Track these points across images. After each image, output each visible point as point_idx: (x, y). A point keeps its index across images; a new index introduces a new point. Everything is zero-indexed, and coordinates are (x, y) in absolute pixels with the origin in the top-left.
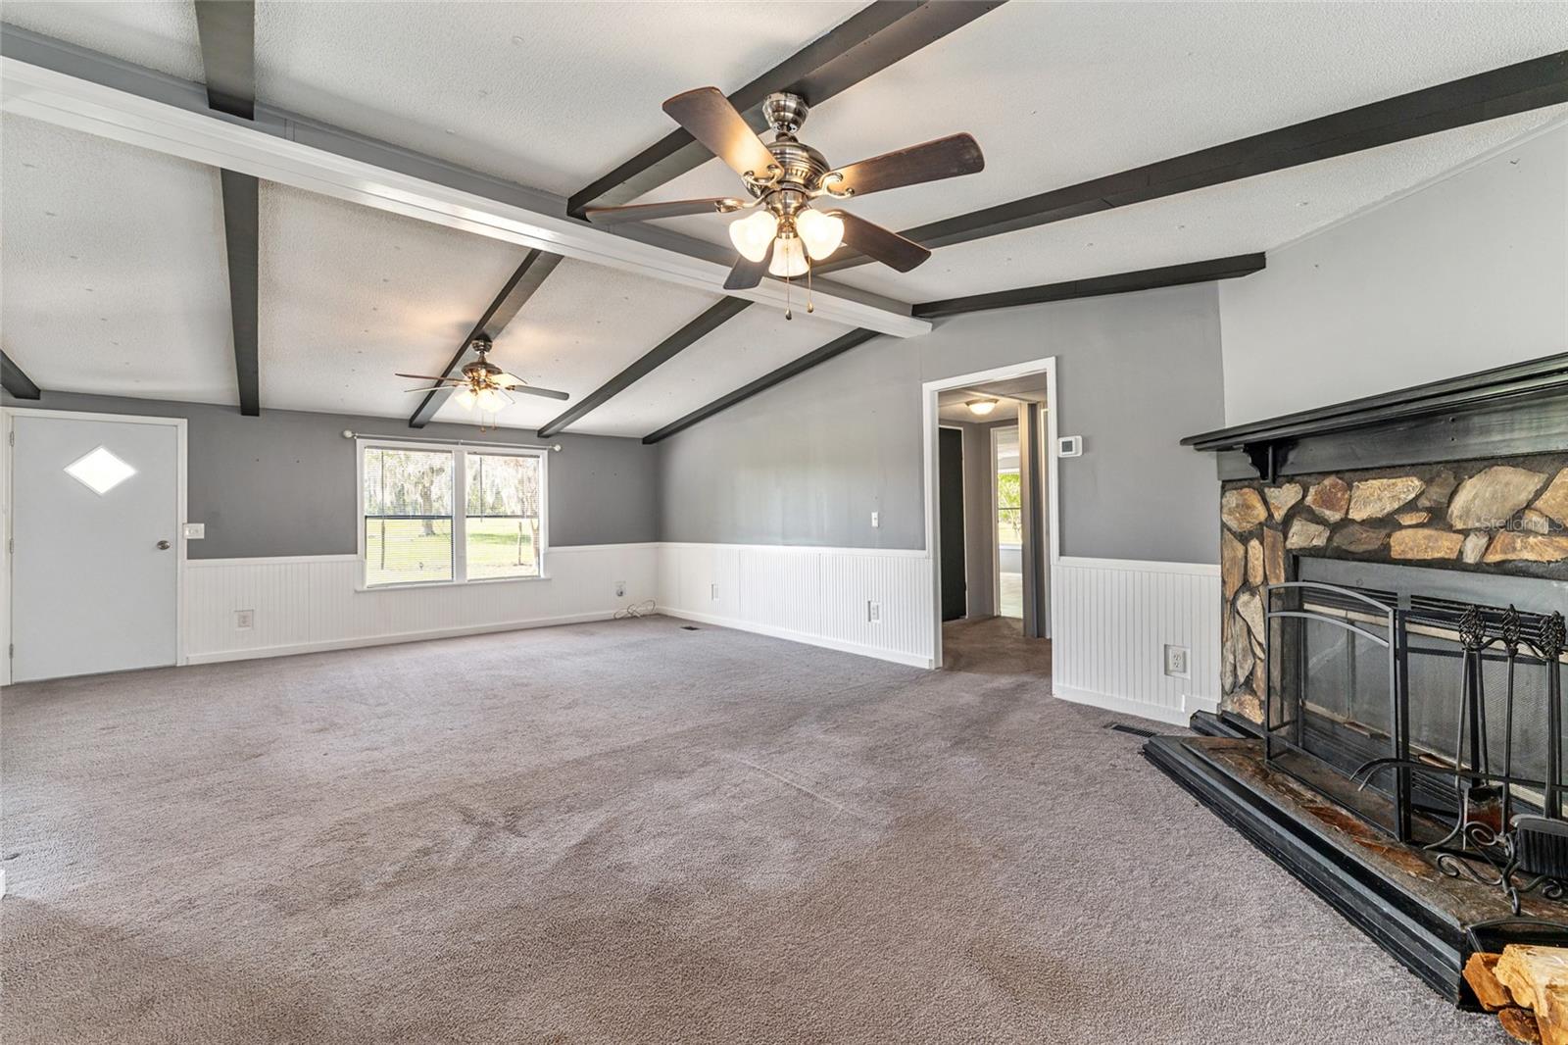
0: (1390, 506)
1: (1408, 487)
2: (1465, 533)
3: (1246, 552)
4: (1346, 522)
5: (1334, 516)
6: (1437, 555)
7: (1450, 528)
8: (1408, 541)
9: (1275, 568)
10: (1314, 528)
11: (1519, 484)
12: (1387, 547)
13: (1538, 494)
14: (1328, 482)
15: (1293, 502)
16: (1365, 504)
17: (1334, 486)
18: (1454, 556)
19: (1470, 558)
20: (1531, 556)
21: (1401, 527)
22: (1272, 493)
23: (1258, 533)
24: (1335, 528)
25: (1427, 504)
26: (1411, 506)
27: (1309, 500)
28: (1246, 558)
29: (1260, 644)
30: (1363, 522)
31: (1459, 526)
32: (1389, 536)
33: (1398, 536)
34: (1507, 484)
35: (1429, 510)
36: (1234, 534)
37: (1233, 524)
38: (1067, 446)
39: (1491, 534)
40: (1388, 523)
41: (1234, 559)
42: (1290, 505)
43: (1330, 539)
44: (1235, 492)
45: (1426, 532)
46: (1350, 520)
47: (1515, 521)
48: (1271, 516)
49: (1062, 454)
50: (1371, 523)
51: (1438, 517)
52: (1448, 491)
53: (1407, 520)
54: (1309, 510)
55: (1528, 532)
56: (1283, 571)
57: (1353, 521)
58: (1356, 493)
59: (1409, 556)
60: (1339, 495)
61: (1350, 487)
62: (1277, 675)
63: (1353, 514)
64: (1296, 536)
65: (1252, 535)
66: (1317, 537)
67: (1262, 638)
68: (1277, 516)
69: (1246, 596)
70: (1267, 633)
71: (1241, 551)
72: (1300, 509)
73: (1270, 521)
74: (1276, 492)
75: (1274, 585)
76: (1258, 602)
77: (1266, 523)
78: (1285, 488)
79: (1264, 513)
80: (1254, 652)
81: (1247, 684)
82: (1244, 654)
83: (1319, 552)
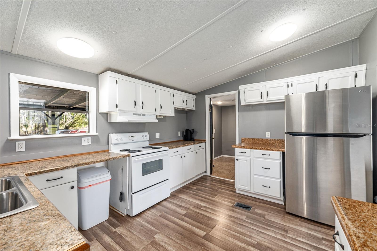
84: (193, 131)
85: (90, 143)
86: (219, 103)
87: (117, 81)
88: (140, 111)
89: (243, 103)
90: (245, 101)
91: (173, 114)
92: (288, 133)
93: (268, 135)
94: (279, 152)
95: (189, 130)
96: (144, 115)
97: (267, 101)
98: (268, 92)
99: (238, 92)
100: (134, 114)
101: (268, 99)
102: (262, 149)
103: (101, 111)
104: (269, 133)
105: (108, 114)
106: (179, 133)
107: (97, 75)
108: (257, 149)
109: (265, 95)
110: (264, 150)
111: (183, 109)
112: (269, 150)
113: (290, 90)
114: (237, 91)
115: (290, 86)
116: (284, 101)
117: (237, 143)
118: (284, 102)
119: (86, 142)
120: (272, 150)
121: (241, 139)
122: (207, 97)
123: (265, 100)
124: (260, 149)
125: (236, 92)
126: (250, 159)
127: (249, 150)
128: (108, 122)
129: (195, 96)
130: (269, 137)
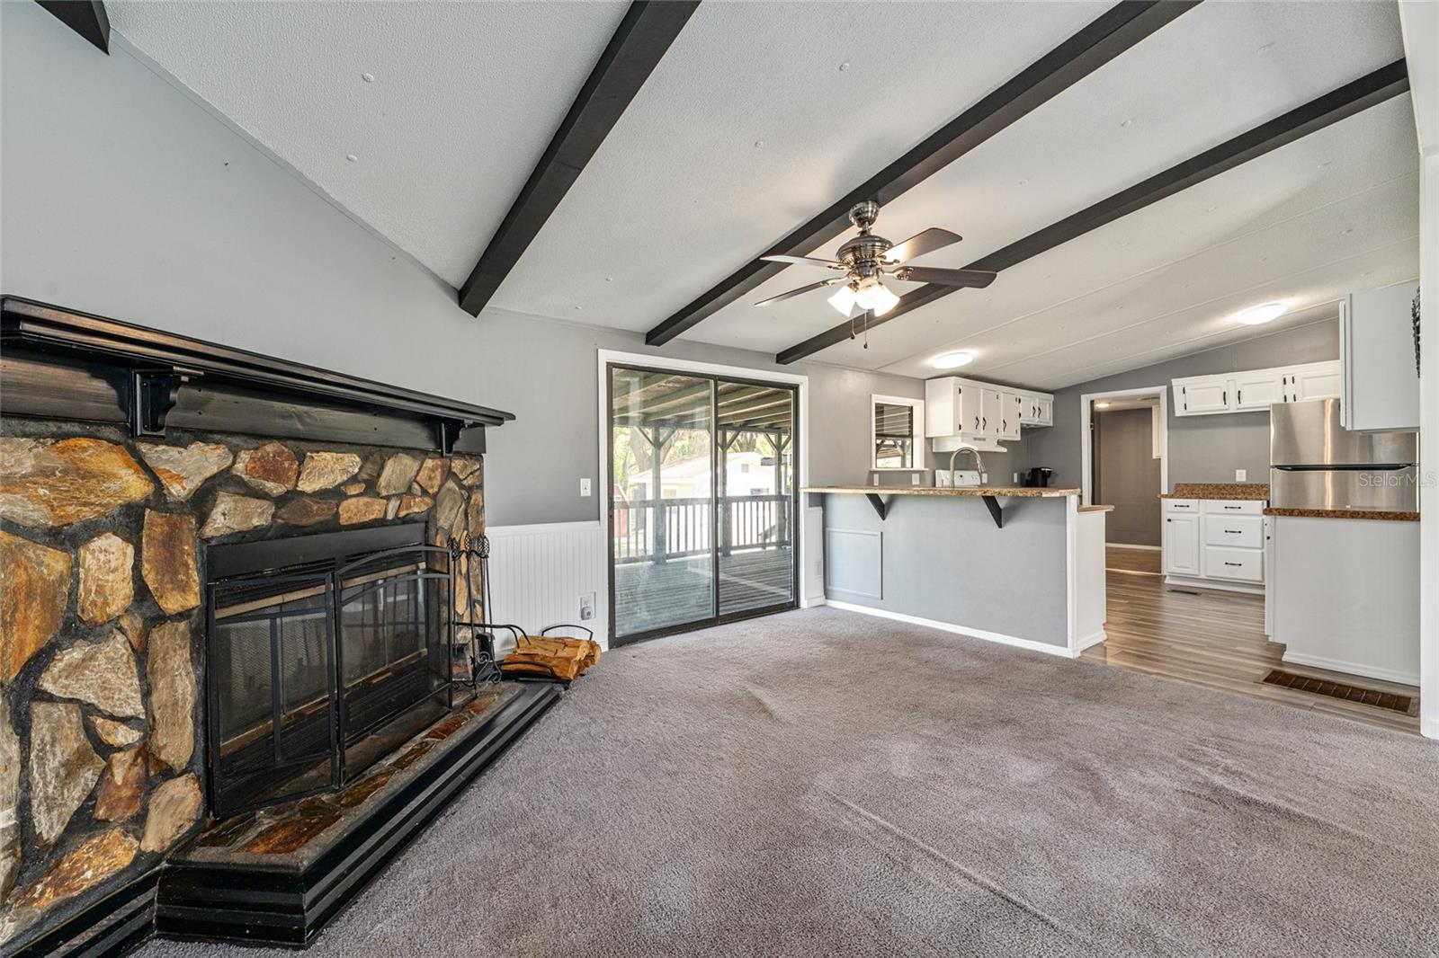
0: (341, 478)
1: (352, 462)
2: (388, 498)
3: (77, 563)
4: (294, 494)
5: (275, 488)
6: (372, 517)
7: (378, 495)
8: (354, 509)
9: (176, 573)
10: (254, 504)
11: (410, 466)
12: (337, 515)
13: (419, 471)
14: (271, 448)
15: (215, 470)
16: (321, 474)
17: (276, 454)
18: (381, 516)
19: (390, 516)
20: (416, 510)
21: (347, 497)
22: (162, 456)
23: (130, 522)
24: (280, 501)
25: (365, 477)
26: (354, 479)
27: (240, 466)
28: (76, 577)
29: (125, 720)
30: (315, 494)
31: (384, 493)
32: (338, 506)
33: (345, 504)
34: (406, 465)
35: (365, 481)
40: (337, 494)
42: (208, 474)
43: (274, 516)
44: (30, 443)
45: (365, 499)
46: (300, 492)
47: (409, 489)
48: (159, 487)
50: (322, 494)
51: (371, 487)
52: (377, 468)
53: (353, 490)
54: (239, 482)
55: (414, 496)
56: (195, 576)
57: (302, 493)
58: (309, 464)
59: (355, 521)
60: (286, 464)
61: (301, 458)
62: (178, 744)
63: (303, 486)
64: (225, 517)
65: (92, 530)
66: (259, 515)
67: (134, 707)
68: (178, 491)
69: (74, 654)
70: (146, 694)
71: (54, 562)
72: (223, 480)
73: (159, 499)
74: (174, 452)
75: (172, 604)
76: (118, 647)
77: (147, 503)
78: (196, 449)
79: (135, 487)
80: (106, 750)
81: (84, 822)
82: (71, 769)
83: (258, 534)
84: (1050, 472)
86: (1102, 406)
87: (960, 390)
88: (981, 433)
89: (1179, 412)
90: (1186, 408)
91: (1018, 438)
92: (1276, 466)
93: (1241, 476)
94: (1261, 502)
95: (1040, 469)
96: (984, 440)
97: (1238, 409)
98: (1239, 392)
99: (1168, 389)
100: (975, 439)
101: (1239, 406)
102: (1225, 498)
103: (927, 436)
104: (1244, 471)
105: (934, 440)
106: (1016, 475)
107: (925, 380)
108: (1213, 498)
109: (1232, 397)
110: (1230, 499)
111: (1028, 425)
112: (1241, 499)
113: (1290, 390)
114: (1165, 387)
115: (1289, 380)
116: (1268, 409)
117: (1164, 491)
118: (1269, 411)
119: (915, 480)
120: (1246, 499)
121: (1173, 486)
122: (1085, 400)
123: (1233, 407)
124: (1221, 498)
125: (1162, 389)
126: (1199, 518)
127: (1197, 501)
128: (934, 451)
129: (1052, 397)
130: (1244, 480)
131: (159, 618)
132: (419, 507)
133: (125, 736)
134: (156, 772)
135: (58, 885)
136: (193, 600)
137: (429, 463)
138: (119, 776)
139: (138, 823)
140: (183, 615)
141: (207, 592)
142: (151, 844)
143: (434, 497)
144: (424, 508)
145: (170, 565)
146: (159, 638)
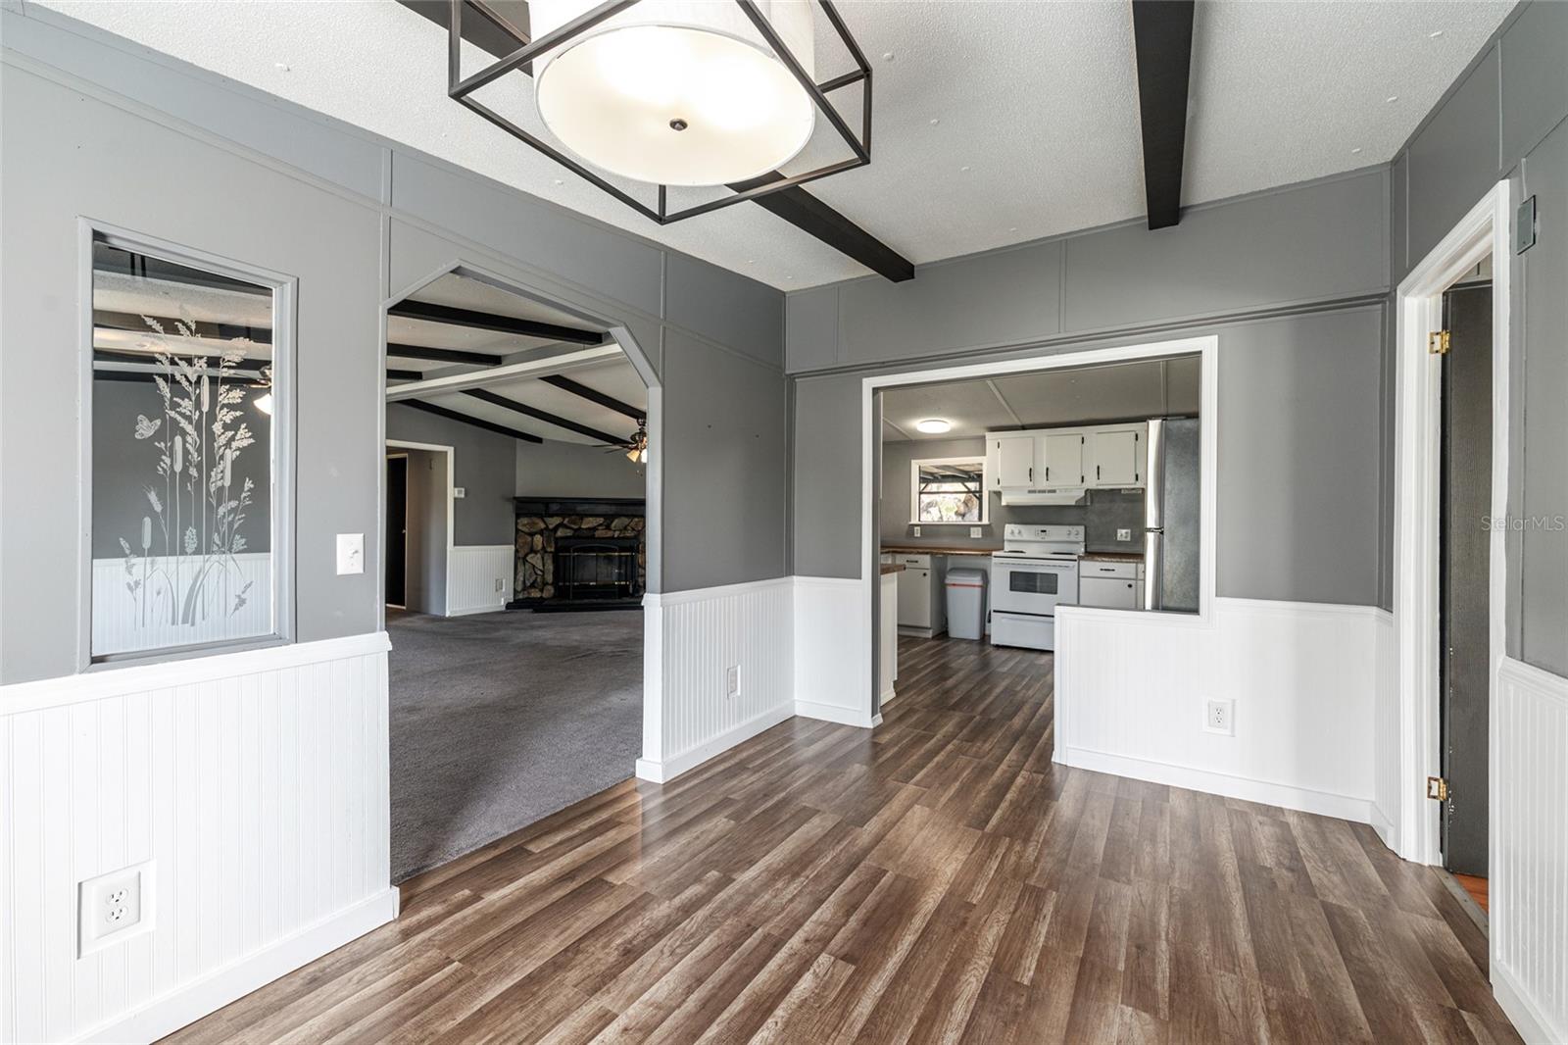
0: (597, 524)
1: (601, 520)
2: (613, 531)
3: (532, 539)
4: (580, 528)
5: (576, 527)
6: (607, 536)
7: (610, 530)
8: (599, 533)
10: (568, 531)
11: (626, 521)
12: (594, 535)
13: (630, 523)
14: (573, 517)
15: (560, 522)
16: (588, 524)
17: (575, 518)
18: (611, 535)
19: (616, 536)
21: (599, 530)
22: (548, 520)
23: (541, 532)
24: (575, 530)
26: (601, 525)
27: (565, 522)
28: (532, 541)
30: (586, 529)
32: (594, 532)
35: (605, 525)
36: (526, 533)
37: (527, 530)
38: (459, 492)
39: (621, 530)
40: (595, 529)
41: (525, 543)
42: (558, 523)
43: (574, 534)
44: (525, 518)
45: (605, 531)
47: (625, 528)
48: (547, 526)
49: (456, 495)
50: (589, 529)
51: (608, 527)
52: (611, 522)
53: (601, 528)
54: (565, 525)
55: (628, 530)
56: (553, 545)
58: (585, 520)
59: (602, 537)
60: (578, 521)
61: (583, 519)
62: (549, 578)
63: (583, 527)
64: (559, 533)
65: (536, 533)
66: (569, 533)
67: (541, 568)
68: (551, 527)
69: (532, 555)
70: (544, 566)
71: (529, 539)
72: (561, 525)
73: (547, 528)
74: (550, 519)
75: (549, 550)
76: (539, 555)
77: (545, 529)
78: (555, 518)
79: (543, 526)
80: (536, 574)
81: (533, 586)
82: (531, 576)
83: (567, 538)
85: (980, 536)
87: (997, 442)
96: (1054, 491)
105: (999, 493)
119: (976, 533)
128: (1003, 505)
131: (546, 552)
132: (629, 534)
133: (539, 572)
134: (545, 584)
135: (529, 593)
136: (553, 550)
137: (636, 519)
138: (539, 580)
139: (542, 591)
140: (551, 552)
141: (556, 548)
142: (544, 596)
143: (639, 531)
144: (633, 535)
145: (549, 543)
146: (546, 556)
